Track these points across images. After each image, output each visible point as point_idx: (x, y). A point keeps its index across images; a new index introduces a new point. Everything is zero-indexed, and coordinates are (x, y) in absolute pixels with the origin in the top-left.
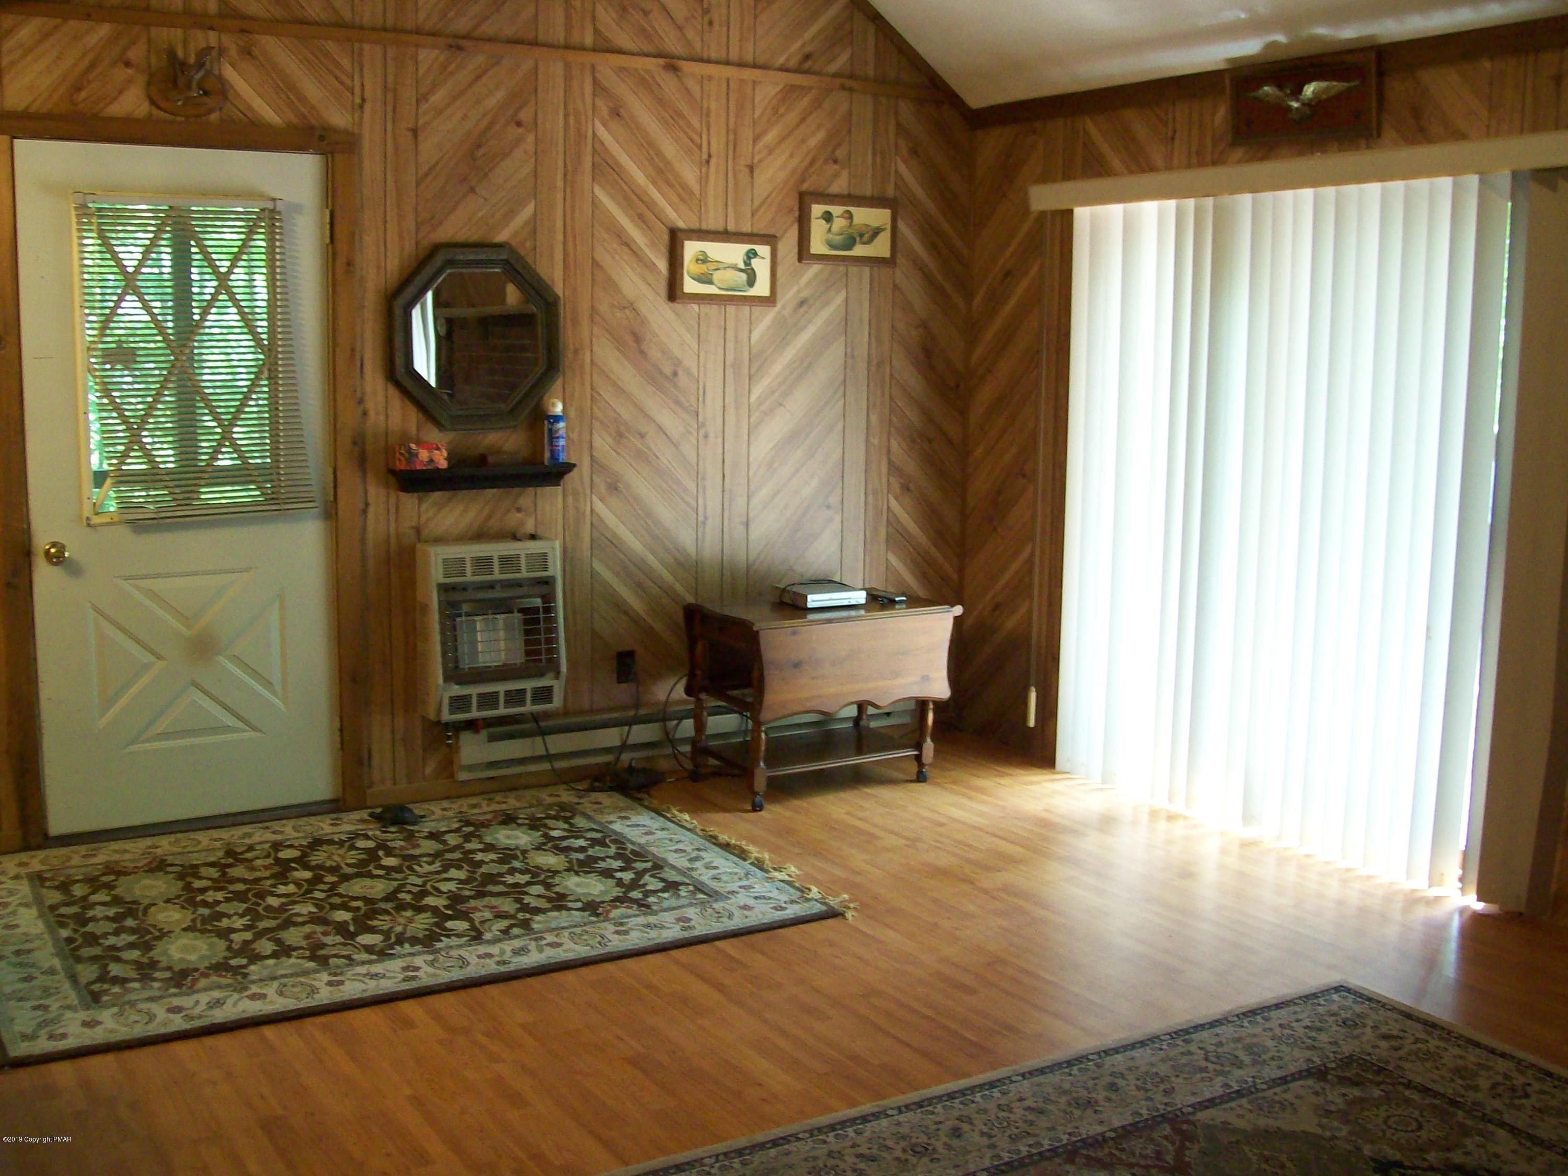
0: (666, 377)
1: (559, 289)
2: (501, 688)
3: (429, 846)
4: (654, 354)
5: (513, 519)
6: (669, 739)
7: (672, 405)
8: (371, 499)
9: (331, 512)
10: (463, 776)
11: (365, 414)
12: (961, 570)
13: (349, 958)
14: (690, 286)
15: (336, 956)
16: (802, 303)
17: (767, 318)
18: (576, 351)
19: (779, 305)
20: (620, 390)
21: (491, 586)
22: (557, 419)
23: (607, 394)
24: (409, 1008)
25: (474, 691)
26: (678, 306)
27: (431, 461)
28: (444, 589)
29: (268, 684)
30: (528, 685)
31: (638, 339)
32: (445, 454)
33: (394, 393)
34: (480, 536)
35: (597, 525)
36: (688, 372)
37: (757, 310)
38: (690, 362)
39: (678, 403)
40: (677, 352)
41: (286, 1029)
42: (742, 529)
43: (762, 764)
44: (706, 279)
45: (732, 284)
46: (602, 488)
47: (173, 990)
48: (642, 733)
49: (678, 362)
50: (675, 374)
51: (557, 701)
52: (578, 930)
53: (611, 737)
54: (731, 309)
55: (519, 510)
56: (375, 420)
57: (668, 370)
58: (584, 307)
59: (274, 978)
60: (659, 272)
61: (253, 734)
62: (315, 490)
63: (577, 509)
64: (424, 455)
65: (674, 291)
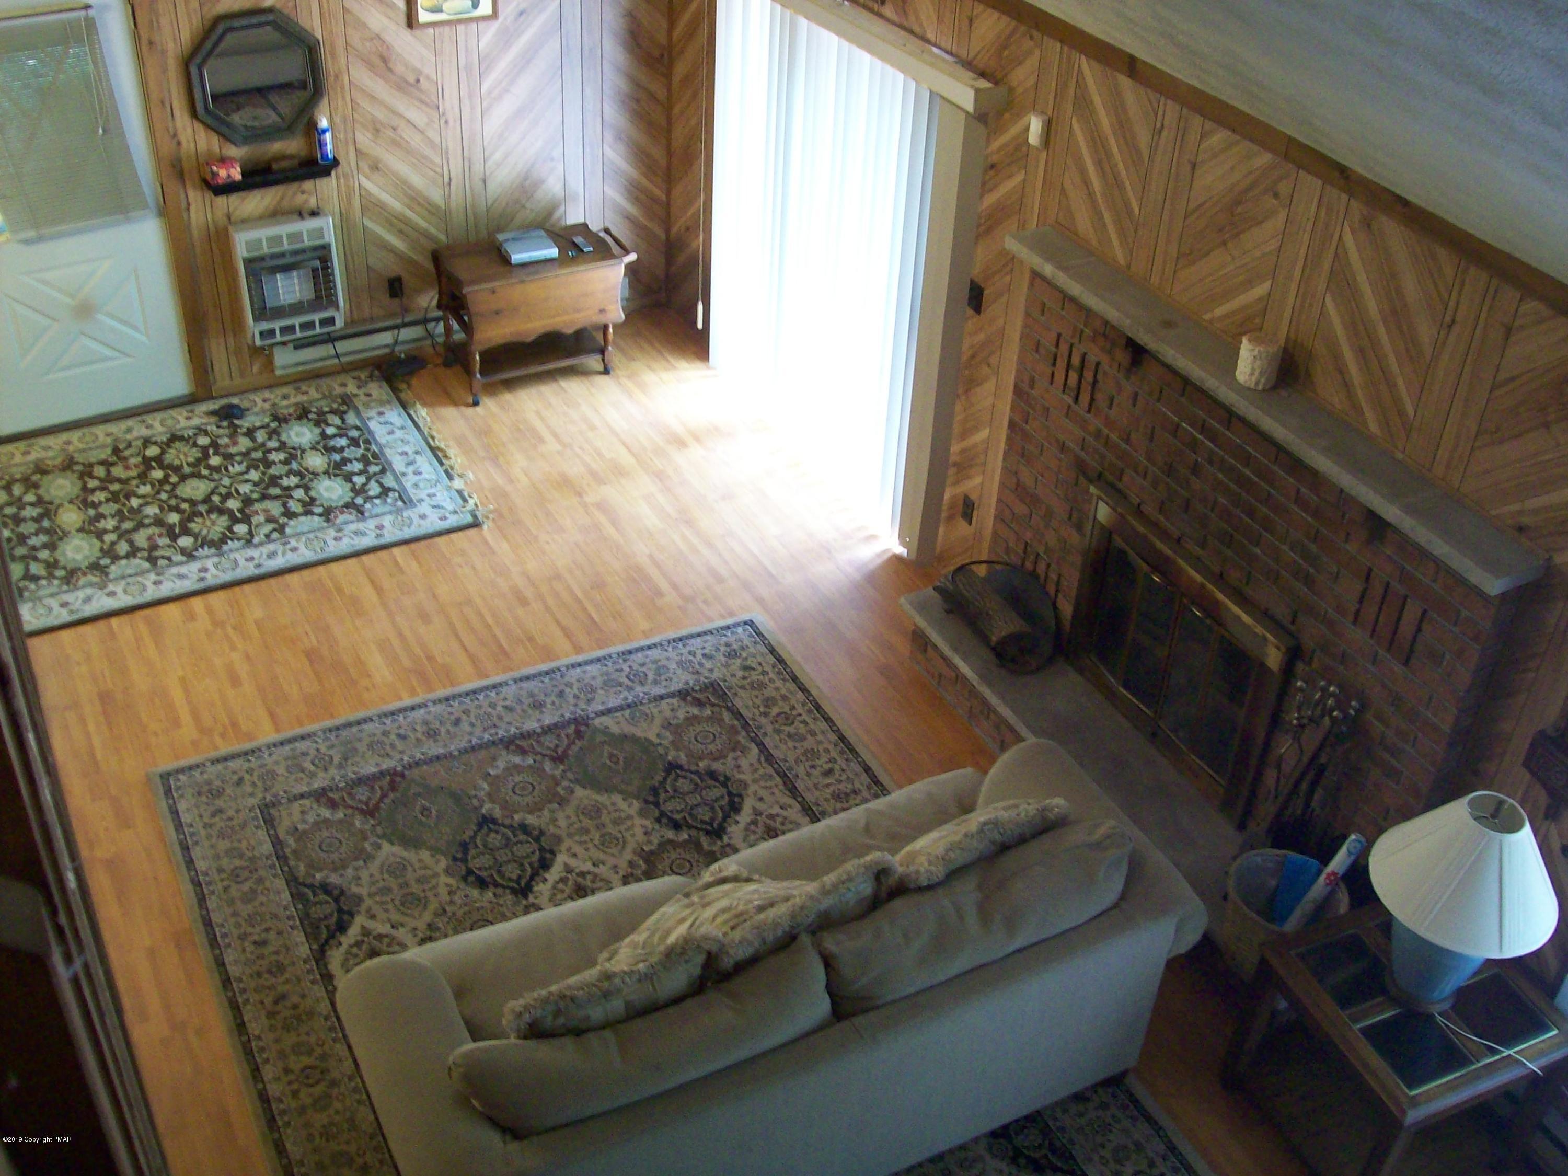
0: (411, 85)
1: (318, 35)
2: (296, 321)
3: (244, 443)
4: (399, 69)
5: (300, 199)
6: (430, 335)
7: (417, 103)
8: (191, 199)
9: (164, 211)
10: (278, 372)
11: (179, 143)
12: (668, 193)
13: (169, 559)
14: (423, 17)
15: (163, 557)
16: (521, 14)
17: (490, 31)
18: (337, 77)
19: (501, 18)
20: (373, 98)
21: (283, 255)
22: (324, 131)
23: (365, 104)
24: (197, 603)
25: (277, 325)
26: (417, 32)
27: (229, 176)
28: (248, 262)
29: (135, 328)
30: (316, 317)
31: (385, 60)
32: (239, 169)
33: (197, 125)
34: (275, 215)
35: (365, 196)
36: (428, 78)
37: (482, 25)
38: (429, 70)
39: (422, 102)
40: (418, 65)
41: (124, 619)
42: (481, 184)
43: (478, 376)
44: (438, 10)
45: (460, 10)
46: (367, 170)
47: (65, 588)
48: (407, 334)
49: (420, 72)
50: (418, 81)
51: (339, 323)
52: (311, 536)
53: (386, 338)
54: (461, 28)
55: (303, 192)
56: (187, 146)
57: (412, 79)
58: (340, 43)
59: (123, 577)
60: (399, 9)
61: (129, 360)
62: (150, 200)
63: (347, 186)
64: (223, 173)
65: (411, 21)
